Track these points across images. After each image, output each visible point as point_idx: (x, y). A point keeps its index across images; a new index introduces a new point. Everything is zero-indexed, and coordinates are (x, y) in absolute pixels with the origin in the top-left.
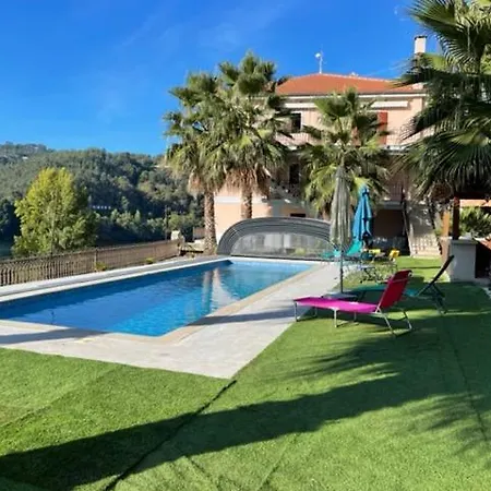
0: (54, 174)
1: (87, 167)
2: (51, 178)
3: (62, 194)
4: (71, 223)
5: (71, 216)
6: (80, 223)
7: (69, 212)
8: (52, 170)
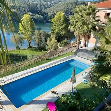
0: (60, 13)
1: (73, 5)
2: (59, 14)
3: (61, 18)
4: (62, 25)
5: (63, 23)
6: (64, 25)
7: (62, 22)
8: (60, 12)
